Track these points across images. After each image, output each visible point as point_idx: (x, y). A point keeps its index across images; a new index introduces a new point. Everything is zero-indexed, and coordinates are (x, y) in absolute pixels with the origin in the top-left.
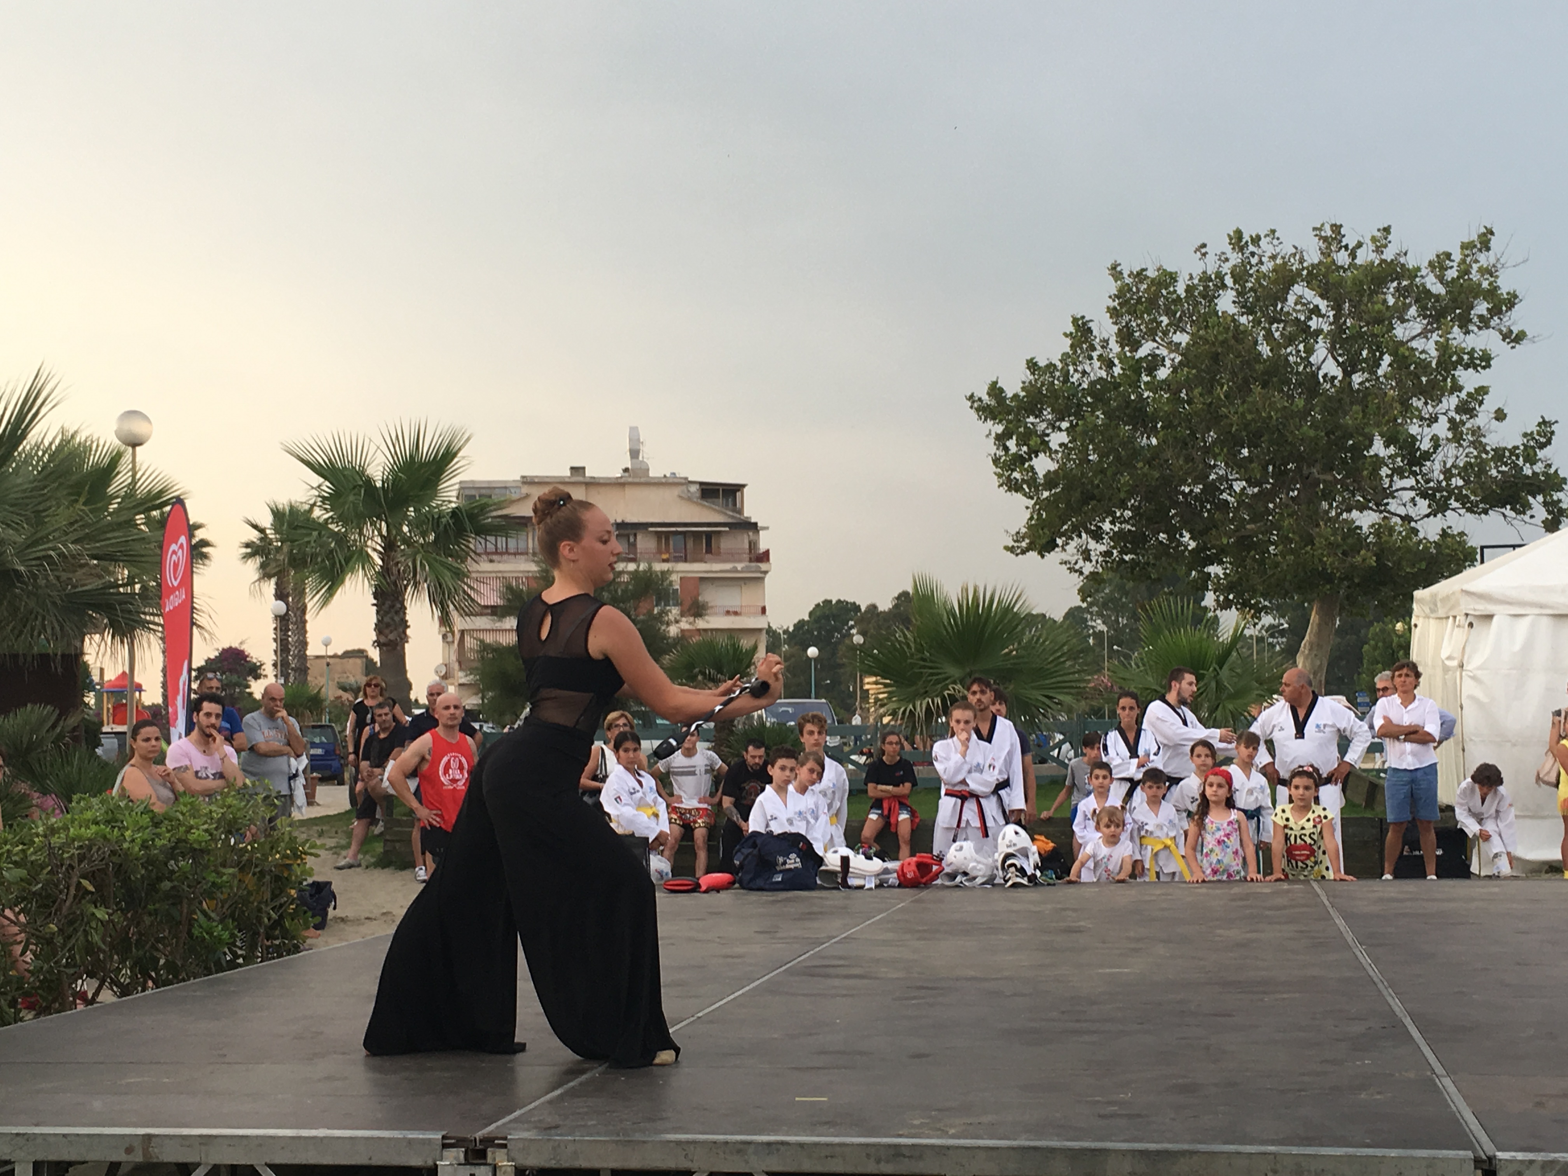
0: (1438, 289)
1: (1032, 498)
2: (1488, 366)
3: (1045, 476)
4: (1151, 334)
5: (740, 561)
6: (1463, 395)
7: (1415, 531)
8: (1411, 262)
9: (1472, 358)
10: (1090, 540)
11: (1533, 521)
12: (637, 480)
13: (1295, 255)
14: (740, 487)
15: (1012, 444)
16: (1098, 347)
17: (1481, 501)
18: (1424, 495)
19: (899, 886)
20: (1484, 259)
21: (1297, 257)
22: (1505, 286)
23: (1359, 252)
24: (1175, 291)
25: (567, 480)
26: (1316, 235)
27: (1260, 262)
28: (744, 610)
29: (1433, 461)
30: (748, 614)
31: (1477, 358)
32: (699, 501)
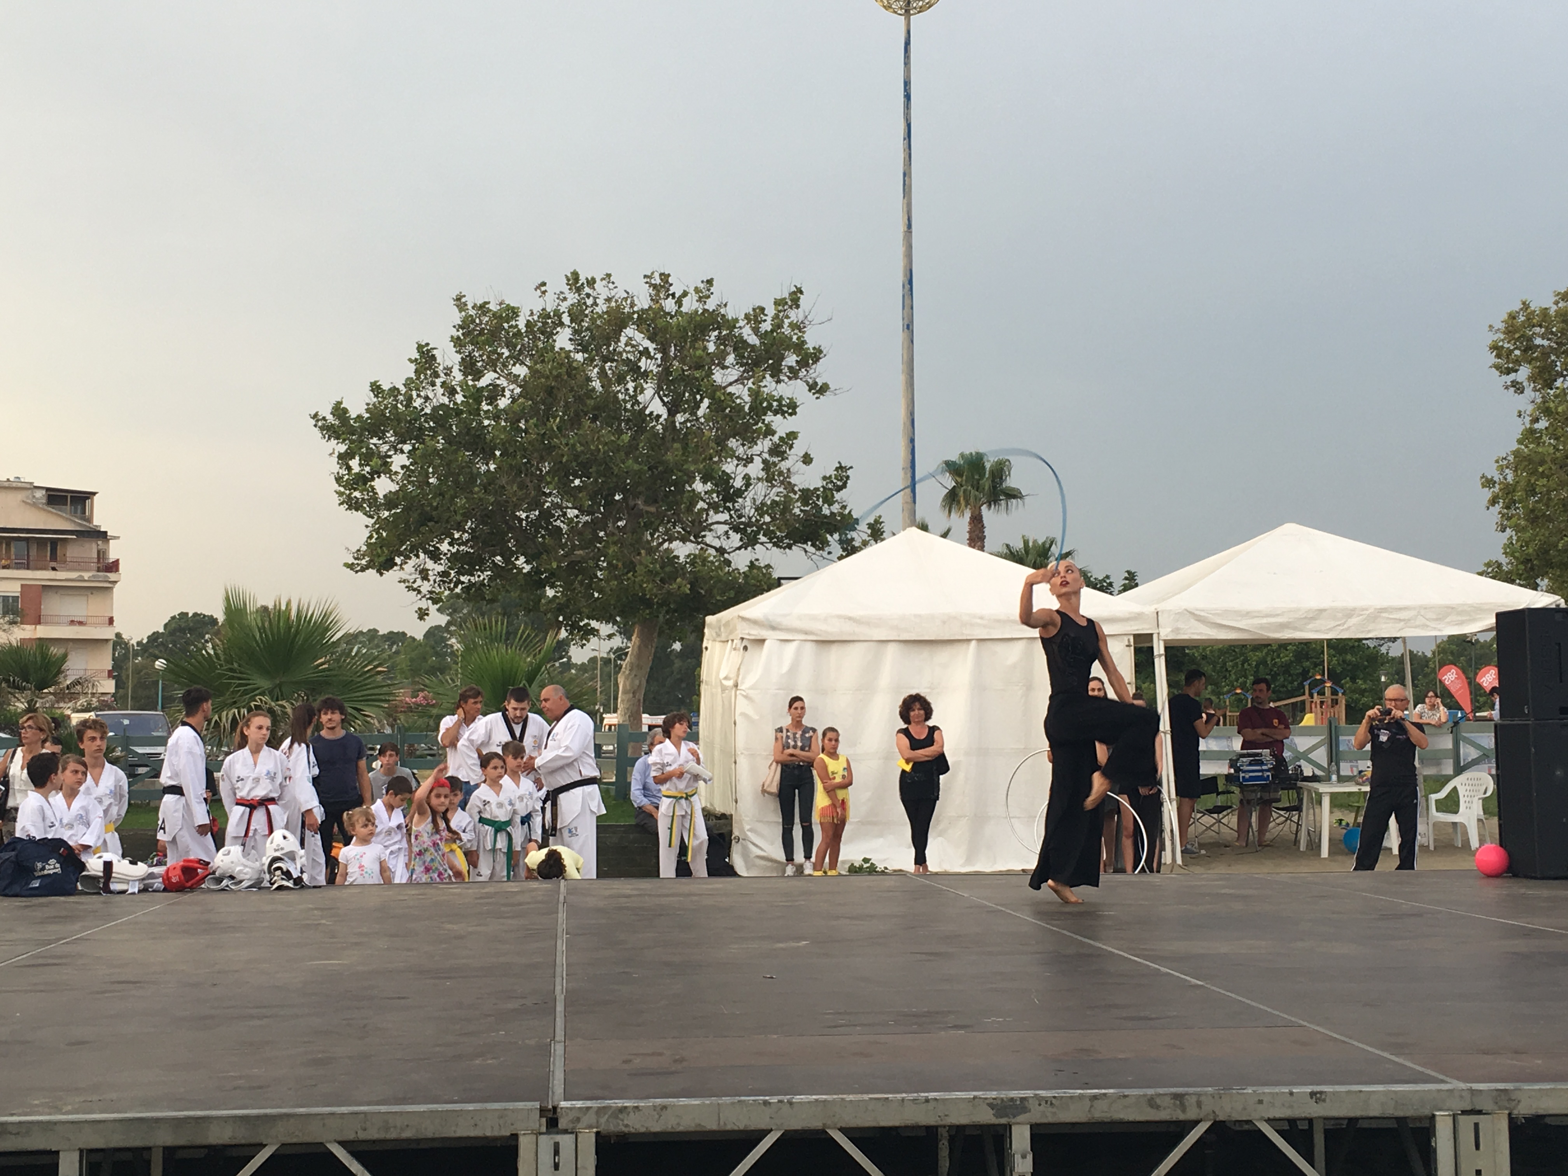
0: (753, 340)
1: (372, 517)
2: (794, 413)
3: (385, 496)
4: (492, 364)
5: (87, 570)
6: (776, 439)
7: (728, 563)
8: (730, 313)
9: (780, 405)
10: (427, 560)
11: (829, 557)
13: (626, 299)
14: (90, 495)
15: (355, 463)
16: (442, 375)
17: (786, 537)
18: (736, 529)
19: (165, 890)
20: (794, 315)
21: (629, 302)
22: (812, 340)
23: (685, 301)
24: (517, 326)
26: (647, 283)
27: (595, 304)
28: (90, 620)
29: (745, 498)
30: (95, 625)
31: (785, 406)
32: (45, 507)
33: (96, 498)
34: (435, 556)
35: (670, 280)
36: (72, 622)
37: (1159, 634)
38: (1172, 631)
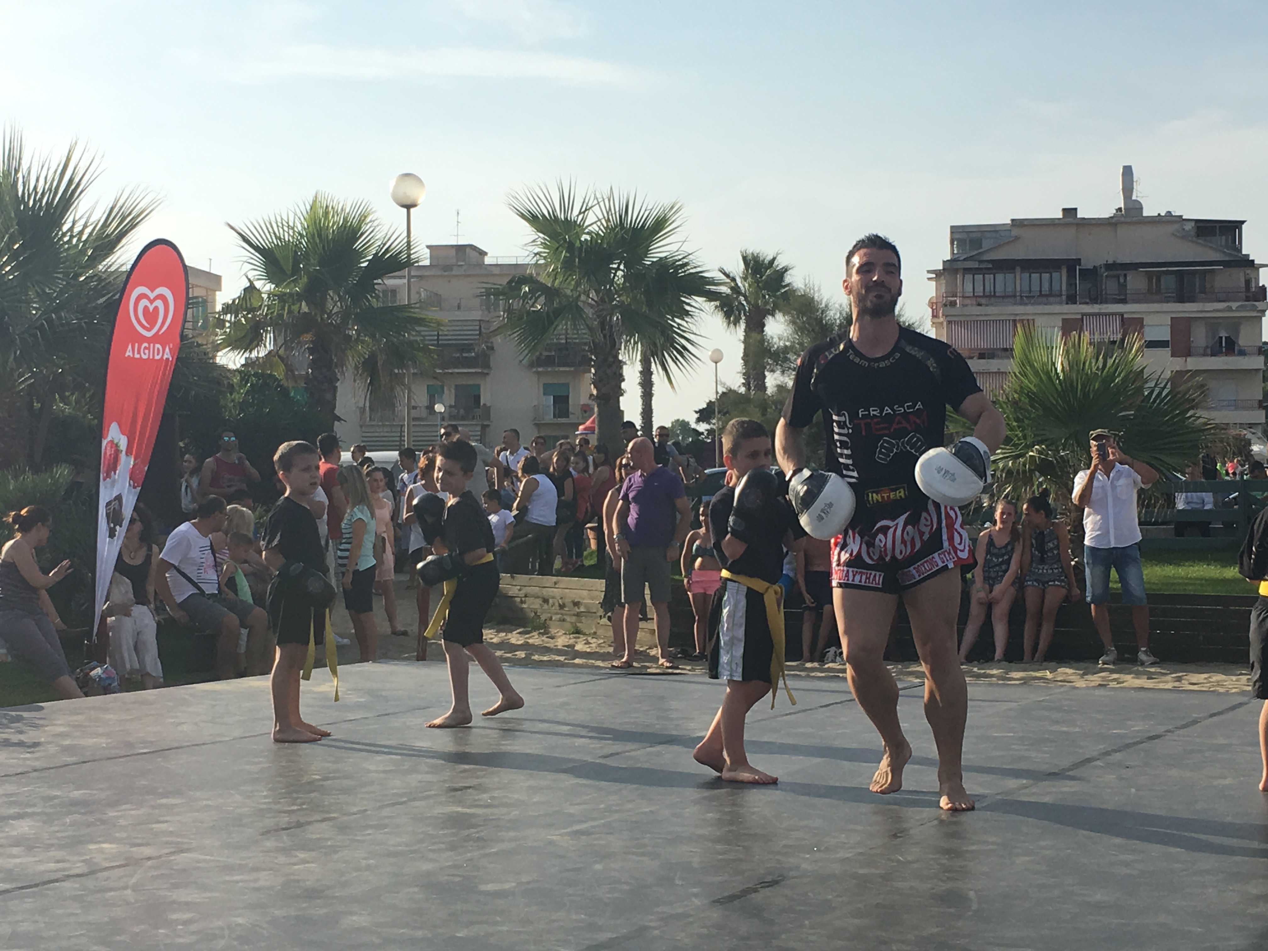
5: (1235, 301)
12: (1129, 220)
14: (1239, 224)
25: (1057, 222)
32: (1194, 239)
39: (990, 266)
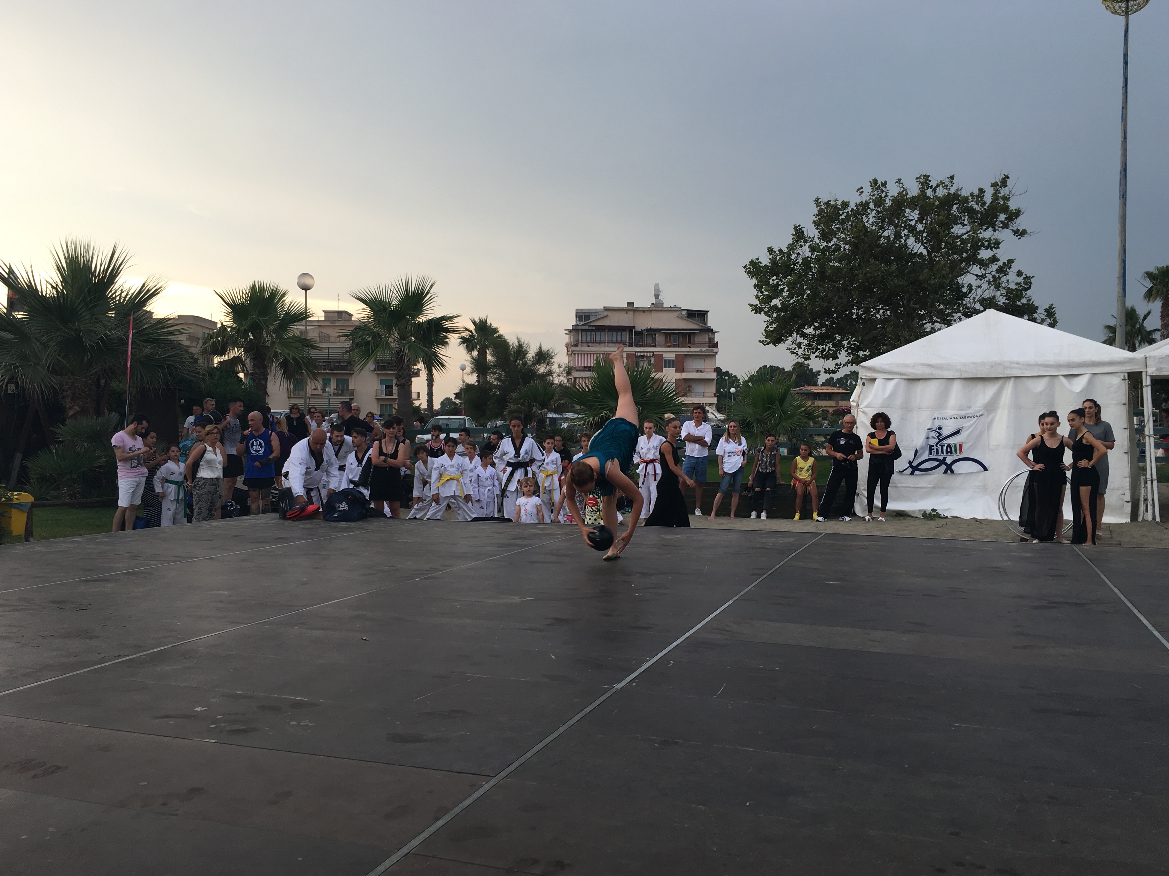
0: (977, 208)
1: (768, 316)
2: (998, 247)
5: (704, 347)
6: (1000, 263)
8: (964, 193)
9: (990, 244)
10: (798, 337)
12: (657, 309)
14: (706, 312)
15: (763, 290)
16: (808, 241)
20: (1004, 192)
21: (905, 193)
22: (1013, 205)
23: (938, 189)
24: (847, 211)
25: (625, 308)
26: (917, 182)
27: (886, 196)
28: (706, 370)
29: (969, 298)
30: (707, 372)
31: (992, 244)
32: (687, 318)
33: (708, 313)
34: (804, 335)
35: (930, 179)
36: (698, 371)
37: (1146, 372)
38: (1157, 370)
39: (594, 328)
